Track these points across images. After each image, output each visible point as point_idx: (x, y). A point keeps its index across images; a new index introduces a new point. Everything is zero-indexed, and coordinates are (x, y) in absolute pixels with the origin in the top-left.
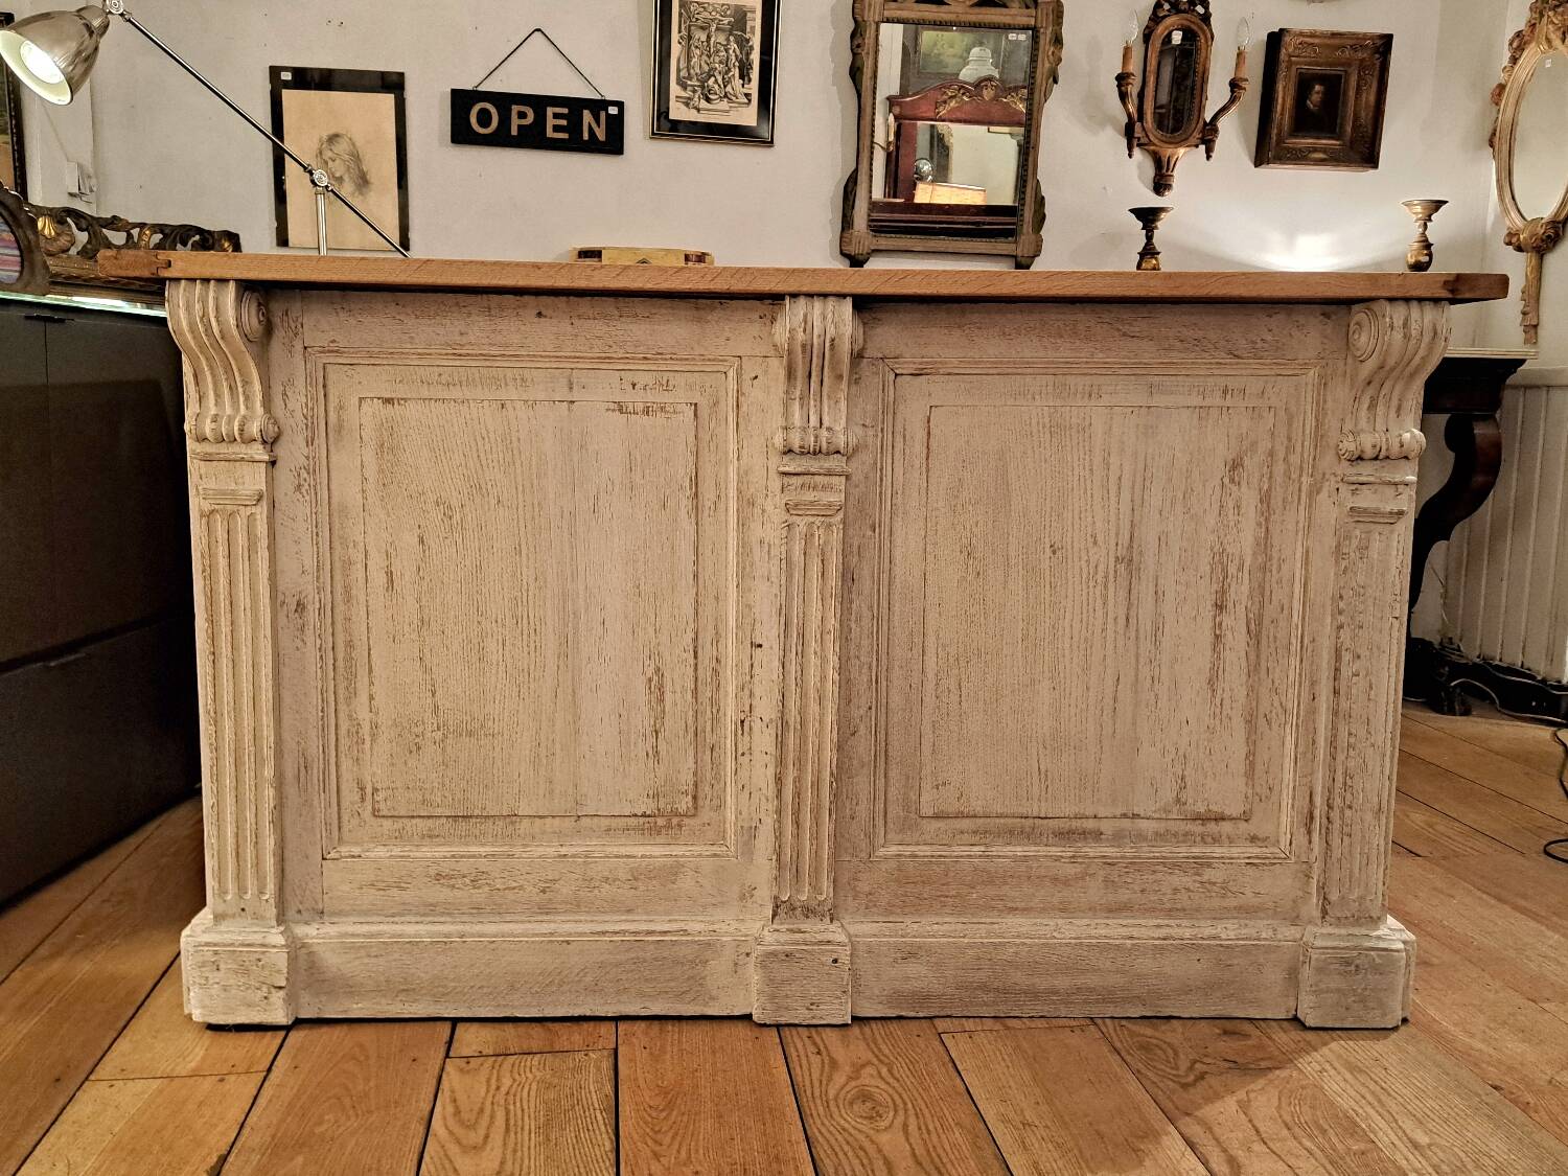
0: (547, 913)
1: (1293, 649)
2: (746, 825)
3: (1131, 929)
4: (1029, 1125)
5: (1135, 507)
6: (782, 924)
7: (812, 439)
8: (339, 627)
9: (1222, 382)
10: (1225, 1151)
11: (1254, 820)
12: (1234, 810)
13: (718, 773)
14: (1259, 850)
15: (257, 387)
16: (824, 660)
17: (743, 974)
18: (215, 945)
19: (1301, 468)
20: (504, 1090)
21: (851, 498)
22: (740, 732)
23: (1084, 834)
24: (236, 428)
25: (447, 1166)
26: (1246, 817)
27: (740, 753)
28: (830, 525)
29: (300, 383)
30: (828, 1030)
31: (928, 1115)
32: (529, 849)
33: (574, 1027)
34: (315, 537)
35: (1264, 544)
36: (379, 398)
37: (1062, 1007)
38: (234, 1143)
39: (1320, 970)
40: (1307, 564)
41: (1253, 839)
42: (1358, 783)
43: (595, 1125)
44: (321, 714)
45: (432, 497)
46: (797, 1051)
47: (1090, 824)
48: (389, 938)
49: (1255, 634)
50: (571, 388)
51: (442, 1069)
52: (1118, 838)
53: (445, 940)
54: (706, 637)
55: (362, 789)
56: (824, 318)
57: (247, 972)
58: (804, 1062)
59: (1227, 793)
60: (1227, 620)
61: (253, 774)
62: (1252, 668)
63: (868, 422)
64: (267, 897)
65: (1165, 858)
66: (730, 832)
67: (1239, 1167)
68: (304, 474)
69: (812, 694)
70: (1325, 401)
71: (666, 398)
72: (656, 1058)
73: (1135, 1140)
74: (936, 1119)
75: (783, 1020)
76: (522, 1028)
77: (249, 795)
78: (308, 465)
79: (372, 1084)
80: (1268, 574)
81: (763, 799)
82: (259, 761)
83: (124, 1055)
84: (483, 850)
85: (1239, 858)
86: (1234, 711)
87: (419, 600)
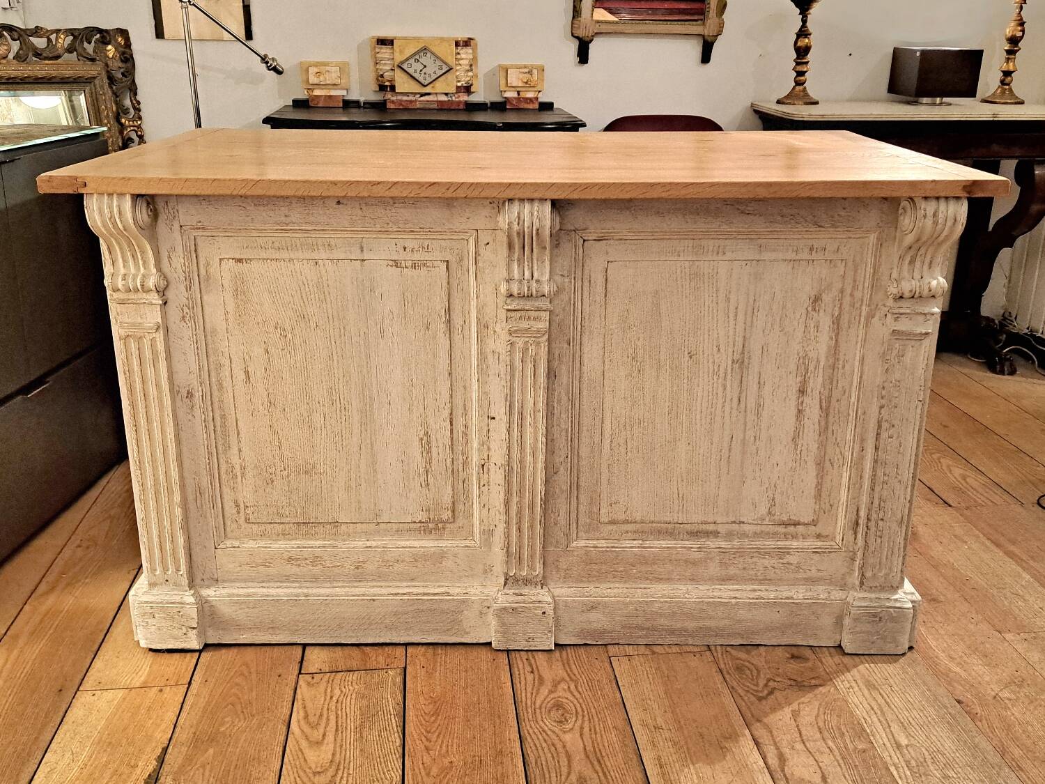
0: (360, 581)
1: (850, 418)
2: (486, 528)
3: (735, 592)
4: (659, 728)
5: (747, 328)
6: (510, 589)
7: (526, 289)
8: (216, 405)
9: (810, 243)
10: (777, 748)
11: (820, 525)
12: (806, 519)
13: (467, 497)
14: (822, 543)
15: (150, 255)
16: (536, 429)
17: (486, 619)
18: (151, 603)
19: (862, 300)
20: (335, 699)
21: (554, 324)
22: (482, 472)
23: (708, 534)
24: (139, 284)
25: (300, 756)
26: (814, 523)
27: (482, 484)
28: (539, 343)
29: (180, 249)
30: (540, 653)
31: (596, 719)
32: (347, 543)
33: (380, 650)
34: (196, 350)
35: (835, 351)
36: (233, 259)
37: (689, 639)
38: (171, 738)
39: (856, 620)
40: (862, 364)
41: (819, 536)
42: (888, 505)
43: (390, 726)
44: (208, 461)
45: (272, 324)
46: (519, 671)
47: (711, 528)
48: (260, 597)
49: (825, 410)
50: (362, 251)
51: (297, 682)
52: (729, 536)
53: (296, 598)
54: (459, 411)
55: (238, 506)
56: (532, 215)
57: (172, 619)
58: (522, 678)
59: (803, 509)
60: (807, 400)
61: (167, 499)
62: (822, 431)
63: (565, 273)
64: (181, 573)
65: (760, 548)
66: (476, 531)
67: (785, 760)
68: (186, 310)
69: (528, 450)
70: (880, 256)
71: (427, 256)
72: (430, 675)
73: (722, 740)
74: (601, 723)
75: (511, 647)
76: (347, 650)
77: (165, 513)
78: (189, 304)
79: (254, 693)
80: (836, 370)
81: (497, 513)
82: (170, 492)
83: (99, 672)
84: (318, 543)
85: (808, 549)
86: (809, 457)
87: (267, 389)
